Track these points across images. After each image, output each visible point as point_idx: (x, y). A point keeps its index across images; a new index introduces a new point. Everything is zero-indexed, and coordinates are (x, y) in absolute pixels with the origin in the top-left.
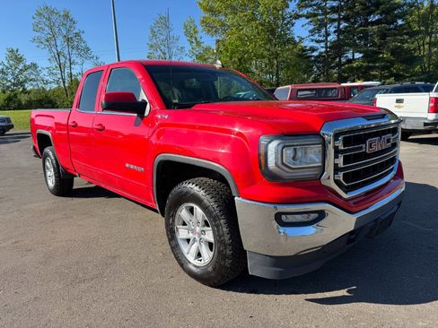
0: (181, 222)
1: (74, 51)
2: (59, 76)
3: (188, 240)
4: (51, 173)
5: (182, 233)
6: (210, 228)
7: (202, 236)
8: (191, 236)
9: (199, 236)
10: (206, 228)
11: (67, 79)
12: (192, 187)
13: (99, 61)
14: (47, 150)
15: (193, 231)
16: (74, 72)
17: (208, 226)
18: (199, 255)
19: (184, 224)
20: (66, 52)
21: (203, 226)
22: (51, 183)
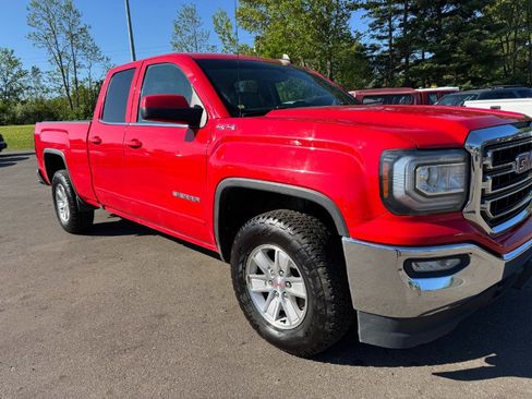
0: (254, 269)
1: (80, 51)
2: (62, 83)
3: (265, 295)
4: (63, 204)
5: (256, 285)
6: (301, 279)
7: (287, 289)
8: (269, 288)
9: (282, 289)
10: (293, 278)
11: (72, 87)
12: (273, 223)
13: (111, 62)
14: (59, 174)
15: (272, 282)
16: (80, 78)
17: (297, 275)
18: (282, 314)
19: (259, 272)
20: (70, 53)
21: (289, 276)
22: (65, 217)
